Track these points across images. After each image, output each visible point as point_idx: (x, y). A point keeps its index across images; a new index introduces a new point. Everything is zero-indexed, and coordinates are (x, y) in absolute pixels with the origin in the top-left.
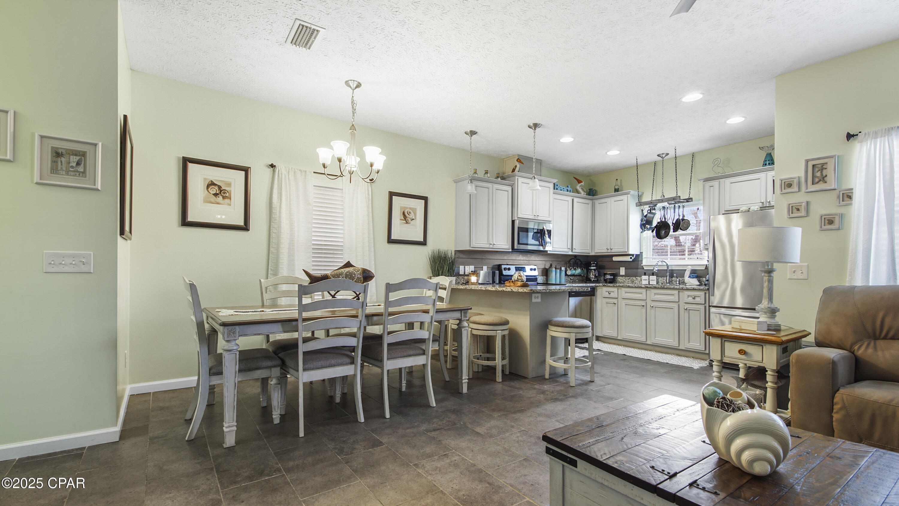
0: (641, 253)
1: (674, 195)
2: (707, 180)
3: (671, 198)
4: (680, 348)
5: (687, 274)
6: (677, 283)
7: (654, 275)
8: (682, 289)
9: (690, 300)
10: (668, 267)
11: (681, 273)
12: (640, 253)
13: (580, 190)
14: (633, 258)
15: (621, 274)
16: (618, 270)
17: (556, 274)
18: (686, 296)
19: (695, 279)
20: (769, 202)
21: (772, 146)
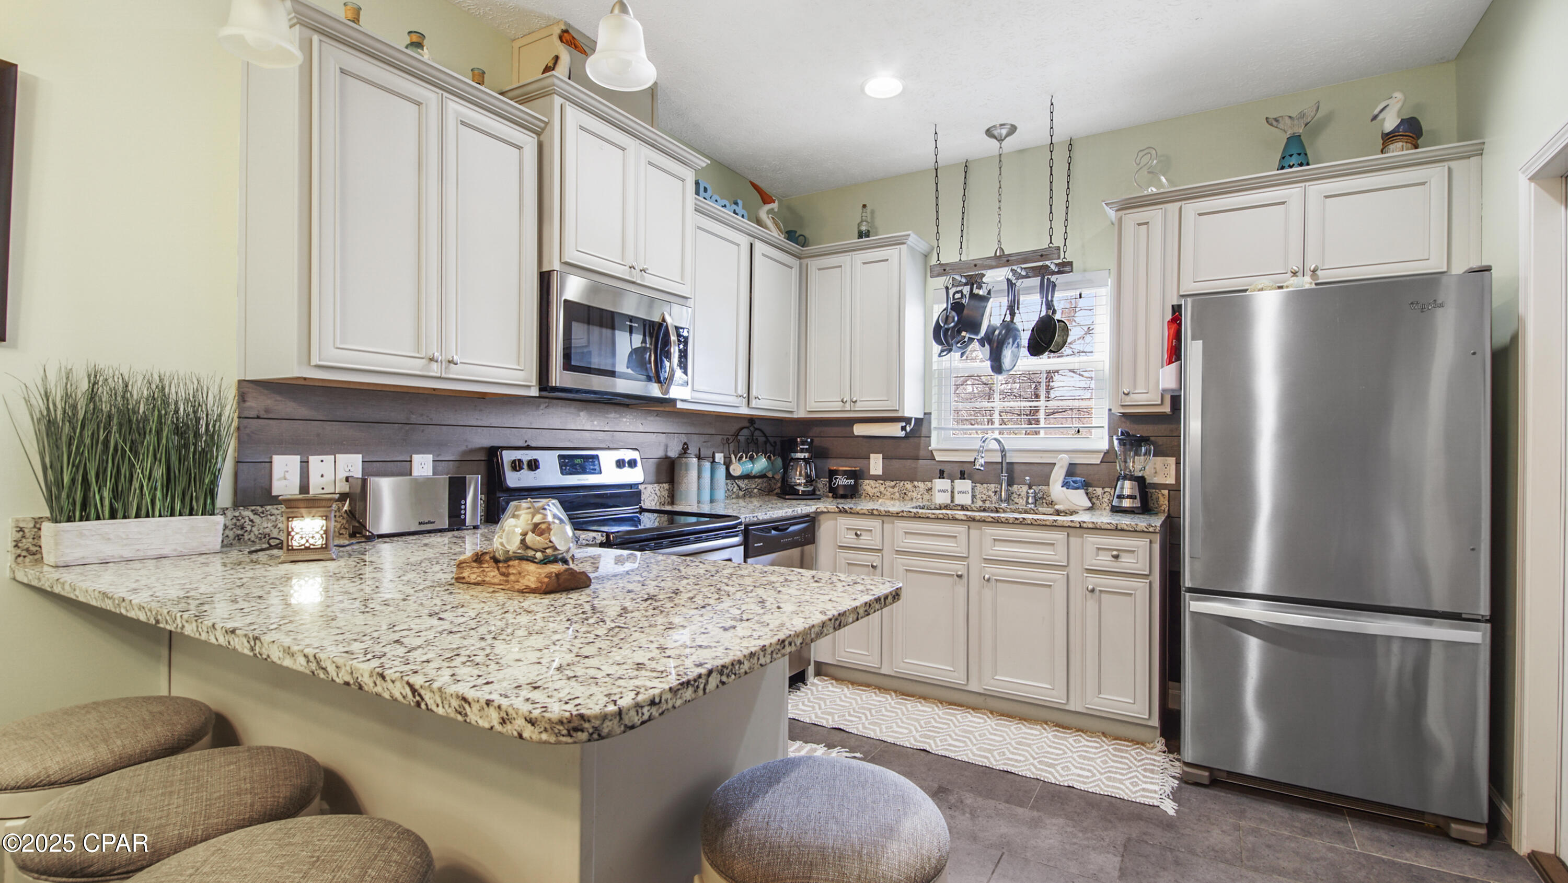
0: (928, 414)
1: (1045, 245)
2: (1128, 205)
3: (1034, 252)
5: (1058, 475)
6: (1030, 500)
7: (964, 479)
8: (1081, 527)
9: (1105, 561)
10: (1004, 456)
11: (1041, 474)
12: (925, 414)
13: (769, 223)
14: (908, 429)
15: (872, 472)
16: (865, 461)
17: (699, 477)
18: (1090, 550)
19: (1082, 492)
20: (1314, 271)
21: (1302, 115)
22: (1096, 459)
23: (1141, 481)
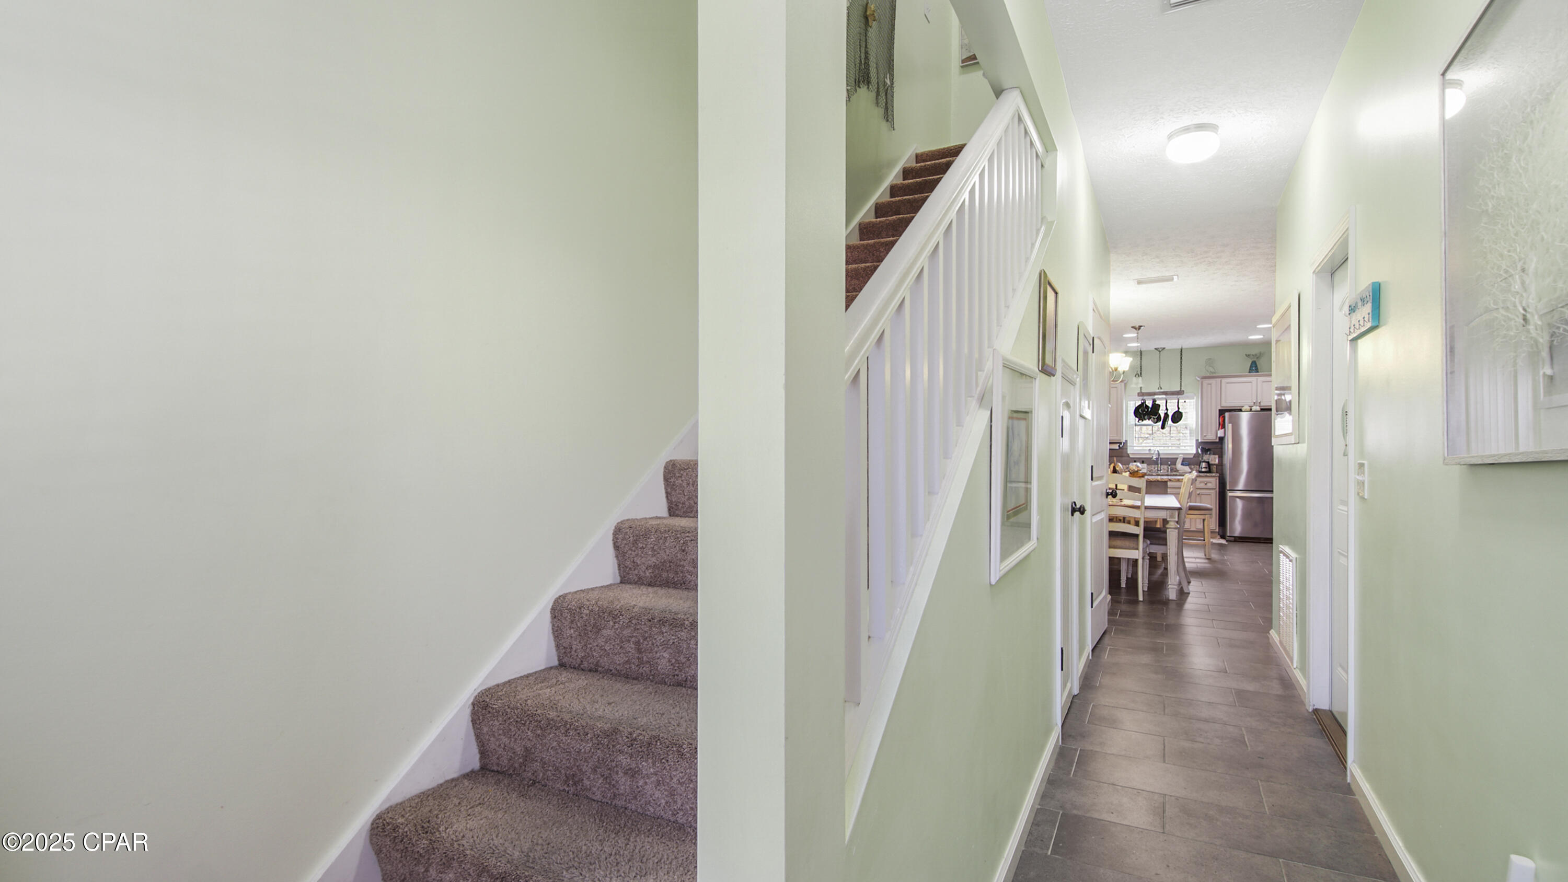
2: (1204, 378)
6: (1169, 470)
7: (1143, 463)
10: (1159, 455)
11: (1173, 461)
12: (1127, 441)
14: (1121, 446)
19: (1188, 467)
20: (1260, 403)
21: (1256, 355)
22: (1192, 457)
23: (1208, 463)
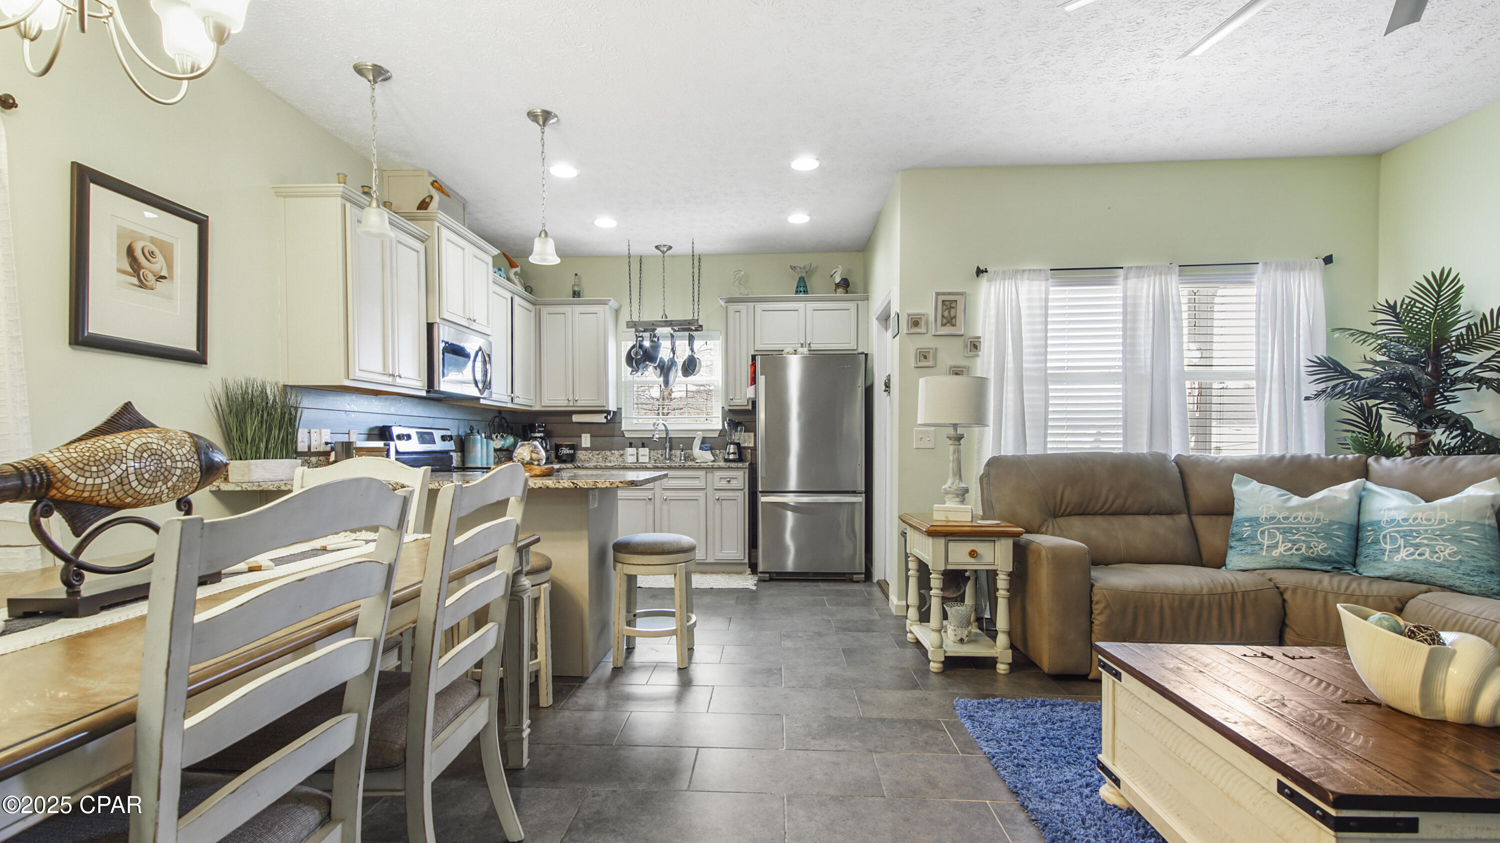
0: (620, 409)
1: (689, 316)
2: (730, 301)
3: (685, 320)
4: (708, 561)
5: (697, 443)
6: (682, 458)
7: (644, 447)
8: (712, 468)
9: (723, 484)
10: (667, 434)
11: (688, 443)
12: (618, 409)
13: (517, 281)
14: (609, 418)
15: (583, 445)
16: (578, 439)
17: (482, 448)
18: (717, 479)
19: (709, 452)
20: (809, 344)
21: (805, 267)
22: (716, 435)
23: (738, 445)
